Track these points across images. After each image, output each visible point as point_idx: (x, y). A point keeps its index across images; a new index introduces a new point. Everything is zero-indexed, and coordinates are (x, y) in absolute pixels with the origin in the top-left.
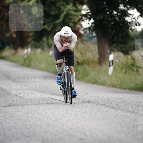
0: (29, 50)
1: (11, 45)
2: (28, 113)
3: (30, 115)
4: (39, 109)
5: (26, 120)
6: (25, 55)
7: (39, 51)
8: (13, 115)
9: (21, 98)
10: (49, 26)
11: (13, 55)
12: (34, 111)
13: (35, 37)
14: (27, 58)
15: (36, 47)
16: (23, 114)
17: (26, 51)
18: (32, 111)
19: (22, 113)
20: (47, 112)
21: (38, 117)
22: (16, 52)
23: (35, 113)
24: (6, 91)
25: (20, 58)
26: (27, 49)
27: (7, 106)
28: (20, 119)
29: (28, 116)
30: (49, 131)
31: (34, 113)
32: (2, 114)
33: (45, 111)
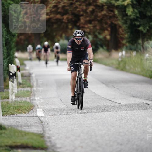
0: (124, 52)
1: (105, 48)
2: (122, 120)
3: (124, 122)
4: (134, 115)
5: (120, 127)
6: (120, 57)
7: (134, 53)
8: (106, 121)
9: (115, 103)
10: (144, 28)
11: (107, 58)
12: (128, 117)
13: (130, 39)
14: (122, 61)
15: (131, 49)
16: (117, 121)
17: (120, 54)
18: (126, 117)
19: (116, 120)
20: (142, 118)
21: (133, 123)
22: (110, 55)
23: (129, 120)
24: (99, 95)
25: (114, 62)
26: (122, 51)
27: (100, 112)
28: (114, 126)
29: (122, 123)
30: (143, 138)
31: (128, 119)
32: (94, 121)
33: (139, 118)
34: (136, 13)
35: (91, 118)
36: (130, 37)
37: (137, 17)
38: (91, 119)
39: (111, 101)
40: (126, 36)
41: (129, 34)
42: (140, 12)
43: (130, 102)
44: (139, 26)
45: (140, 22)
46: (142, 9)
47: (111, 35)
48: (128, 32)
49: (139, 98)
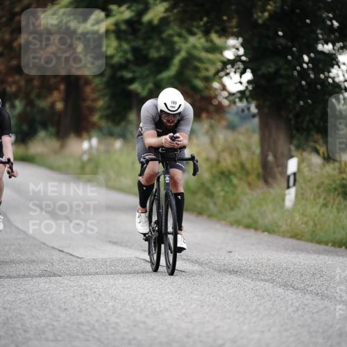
0: (94, 141)
1: (52, 130)
2: (86, 295)
3: (89, 299)
4: (114, 284)
5: (80, 311)
6: (85, 152)
7: (118, 144)
8: (49, 298)
9: (70, 257)
10: (144, 85)
11: (56, 152)
12: (101, 290)
13: (109, 112)
14: (90, 160)
15: (111, 134)
16: (74, 297)
17: (86, 145)
18: (96, 290)
19: (71, 294)
20: (131, 292)
21: (110, 304)
22: (62, 147)
23: (103, 295)
24: (34, 238)
25: (71, 161)
26: (90, 139)
27: (37, 277)
28: (66, 309)
29: (85, 303)
30: (134, 339)
31: (100, 295)
32: (22, 296)
33: (126, 292)
34: (125, 52)
35: (14, 289)
36: (109, 107)
37: (128, 61)
38: (14, 292)
39: (62, 251)
40: (100, 103)
41: (107, 98)
42: (135, 50)
43: (105, 256)
44: (132, 81)
45: (134, 72)
46: (139, 43)
47: (66, 100)
48: (104, 96)
49: (126, 246)
